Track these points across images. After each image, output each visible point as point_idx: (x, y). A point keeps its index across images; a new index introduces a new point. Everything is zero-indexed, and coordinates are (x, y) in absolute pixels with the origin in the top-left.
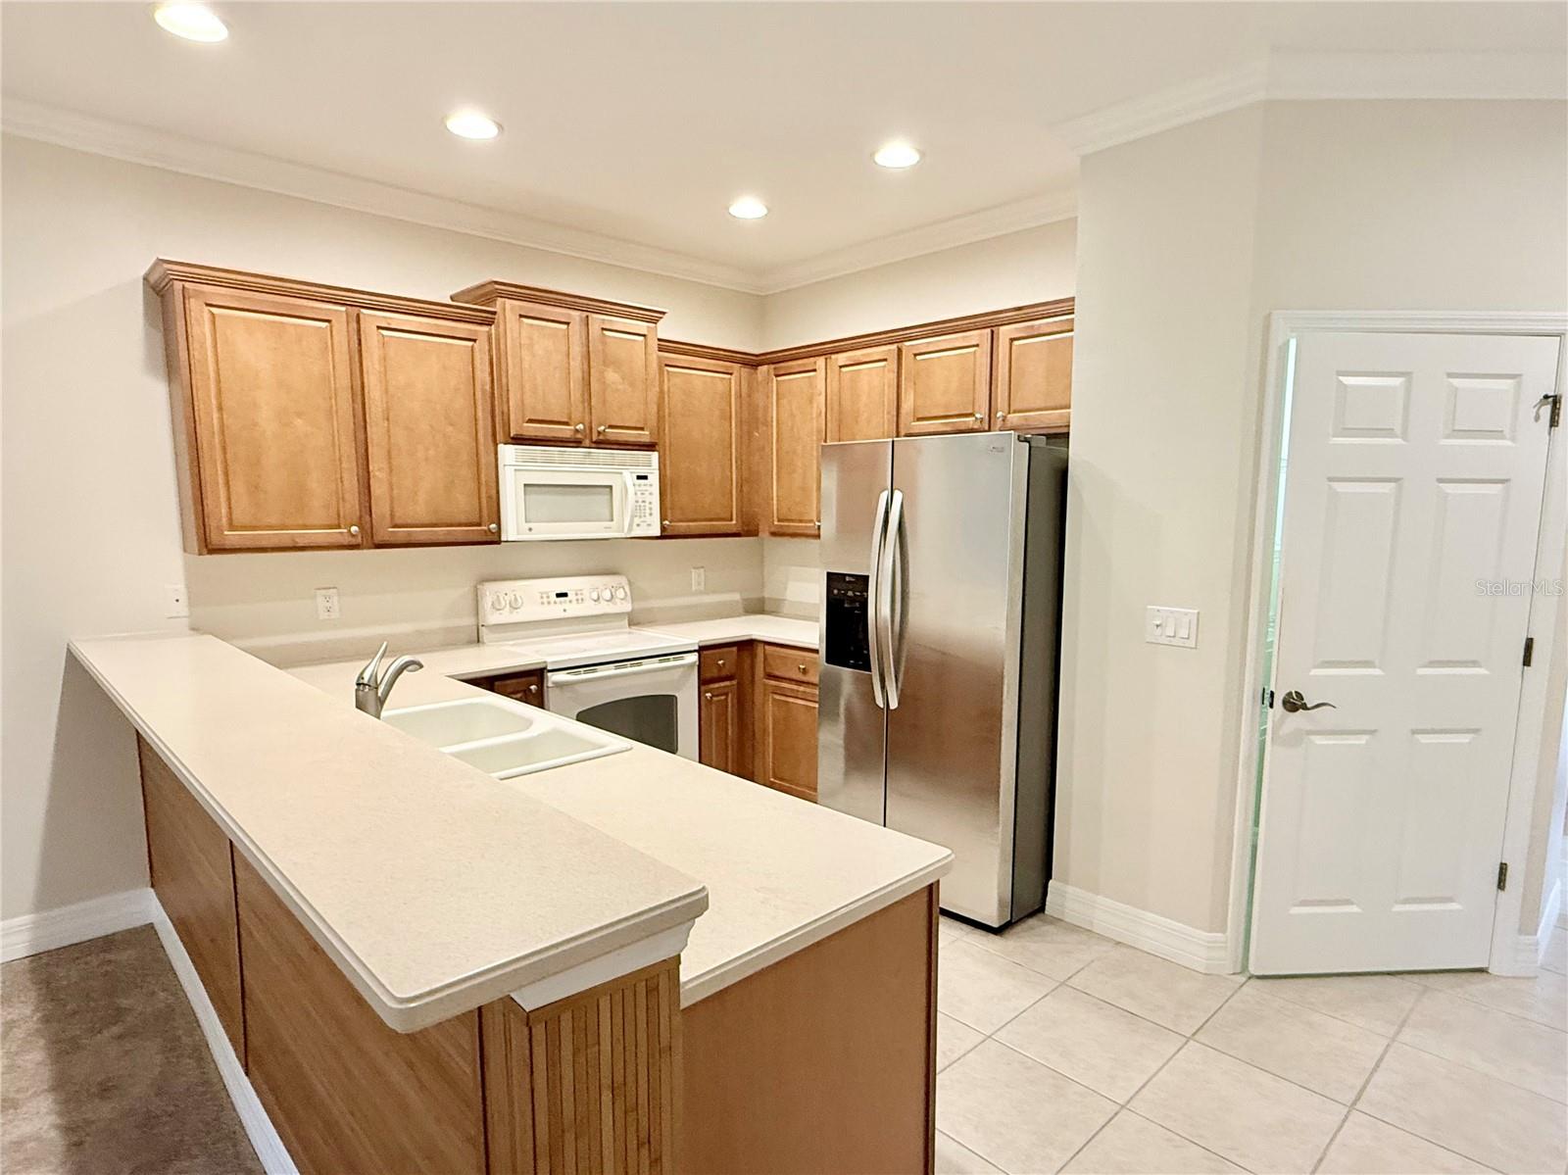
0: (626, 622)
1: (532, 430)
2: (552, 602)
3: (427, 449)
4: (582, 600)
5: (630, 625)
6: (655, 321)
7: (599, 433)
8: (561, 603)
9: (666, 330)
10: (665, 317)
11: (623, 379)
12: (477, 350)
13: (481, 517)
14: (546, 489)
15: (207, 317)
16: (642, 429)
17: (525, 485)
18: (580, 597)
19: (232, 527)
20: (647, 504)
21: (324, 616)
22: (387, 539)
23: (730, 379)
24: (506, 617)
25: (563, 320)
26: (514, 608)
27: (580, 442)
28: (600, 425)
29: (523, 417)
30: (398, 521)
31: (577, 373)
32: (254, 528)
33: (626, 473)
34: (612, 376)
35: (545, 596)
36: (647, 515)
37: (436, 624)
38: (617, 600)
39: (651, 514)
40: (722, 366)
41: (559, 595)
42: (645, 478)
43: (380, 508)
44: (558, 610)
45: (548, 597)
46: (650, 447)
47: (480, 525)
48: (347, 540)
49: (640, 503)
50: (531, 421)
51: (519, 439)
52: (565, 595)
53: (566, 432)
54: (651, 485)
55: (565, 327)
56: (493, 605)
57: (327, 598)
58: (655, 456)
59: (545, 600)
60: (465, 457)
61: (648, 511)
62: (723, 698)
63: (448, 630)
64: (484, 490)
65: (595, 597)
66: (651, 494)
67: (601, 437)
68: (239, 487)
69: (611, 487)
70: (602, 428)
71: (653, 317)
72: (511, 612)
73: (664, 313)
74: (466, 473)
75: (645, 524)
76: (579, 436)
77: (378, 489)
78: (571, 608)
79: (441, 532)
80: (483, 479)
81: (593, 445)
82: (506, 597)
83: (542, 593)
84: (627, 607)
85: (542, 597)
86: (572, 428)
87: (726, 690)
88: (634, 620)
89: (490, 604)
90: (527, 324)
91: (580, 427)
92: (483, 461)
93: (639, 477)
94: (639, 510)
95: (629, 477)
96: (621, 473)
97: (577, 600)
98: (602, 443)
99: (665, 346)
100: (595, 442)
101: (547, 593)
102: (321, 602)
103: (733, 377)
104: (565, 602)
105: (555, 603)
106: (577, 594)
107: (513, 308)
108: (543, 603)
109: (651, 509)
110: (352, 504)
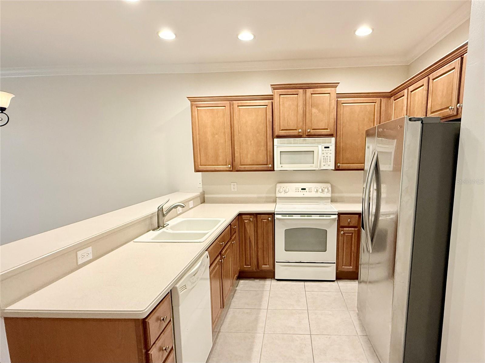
0: (330, 201)
1: (282, 133)
2: (300, 191)
3: (251, 142)
4: (311, 191)
5: (331, 202)
6: (336, 87)
7: (308, 132)
8: (303, 192)
9: (340, 90)
10: (339, 85)
11: (319, 111)
12: (267, 108)
13: (267, 162)
14: (292, 153)
15: (196, 110)
16: (327, 129)
17: (281, 152)
18: (310, 190)
19: (201, 165)
20: (329, 158)
21: (233, 190)
22: (239, 169)
23: (375, 105)
24: (283, 195)
25: (295, 93)
26: (285, 192)
27: (302, 136)
28: (308, 129)
29: (280, 129)
30: (242, 164)
31: (301, 111)
32: (205, 165)
33: (320, 147)
34: (314, 110)
35: (297, 189)
36: (328, 161)
37: (264, 195)
38: (325, 192)
39: (330, 161)
40: (370, 100)
41: (302, 189)
42: (328, 147)
43: (237, 160)
44: (301, 194)
45: (298, 189)
46: (331, 135)
47: (267, 165)
48: (228, 169)
49: (325, 157)
50: (282, 130)
51: (278, 136)
52: (305, 189)
53: (295, 133)
54: (331, 150)
55: (297, 95)
56: (278, 191)
57: (234, 185)
58: (333, 139)
59: (297, 190)
60: (263, 143)
61: (329, 160)
62: (351, 234)
63: (267, 197)
64: (268, 153)
65: (316, 191)
66: (330, 153)
67: (309, 134)
68: (203, 154)
69: (313, 151)
70: (309, 130)
71: (334, 85)
72: (284, 194)
73: (339, 83)
74: (263, 148)
75: (327, 165)
76: (300, 134)
77: (237, 155)
78: (306, 194)
79: (255, 167)
80: (268, 150)
81: (307, 137)
82: (284, 189)
83: (296, 188)
84: (329, 195)
85: (296, 189)
86: (298, 131)
87: (352, 232)
88: (333, 200)
89: (278, 190)
90: (282, 97)
91: (300, 130)
92: (269, 144)
93: (325, 148)
94: (325, 160)
95: (321, 147)
96: (318, 146)
97: (309, 191)
98: (310, 136)
99: (340, 96)
100: (307, 136)
101: (298, 188)
102: (232, 186)
103: (376, 104)
104: (304, 191)
105: (301, 191)
106: (309, 189)
107: (277, 92)
108: (296, 191)
109: (330, 159)
110: (229, 159)
